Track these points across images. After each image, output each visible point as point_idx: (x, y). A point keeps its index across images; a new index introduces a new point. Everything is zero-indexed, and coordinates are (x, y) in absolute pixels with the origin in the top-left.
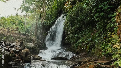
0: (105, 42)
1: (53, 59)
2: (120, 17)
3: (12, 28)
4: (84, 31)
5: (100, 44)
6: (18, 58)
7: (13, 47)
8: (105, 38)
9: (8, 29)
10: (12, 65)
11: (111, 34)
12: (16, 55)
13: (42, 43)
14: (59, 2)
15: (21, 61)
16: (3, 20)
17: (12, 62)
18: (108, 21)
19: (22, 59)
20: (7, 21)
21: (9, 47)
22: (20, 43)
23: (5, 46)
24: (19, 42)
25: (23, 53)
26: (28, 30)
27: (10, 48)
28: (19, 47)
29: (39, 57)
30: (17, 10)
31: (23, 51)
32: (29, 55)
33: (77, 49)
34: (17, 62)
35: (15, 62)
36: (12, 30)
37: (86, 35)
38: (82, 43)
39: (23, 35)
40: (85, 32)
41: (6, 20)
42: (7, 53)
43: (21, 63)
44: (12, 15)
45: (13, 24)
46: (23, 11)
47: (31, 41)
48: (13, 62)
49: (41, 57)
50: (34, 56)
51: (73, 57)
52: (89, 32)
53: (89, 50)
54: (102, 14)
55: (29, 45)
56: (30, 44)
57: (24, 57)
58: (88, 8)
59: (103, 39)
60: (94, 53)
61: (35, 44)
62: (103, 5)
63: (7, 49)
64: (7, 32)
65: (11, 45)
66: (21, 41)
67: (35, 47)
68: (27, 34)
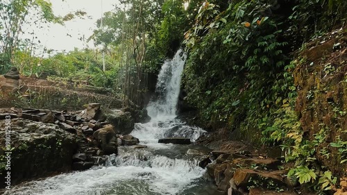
0: (268, 116)
1: (161, 141)
2: (302, 75)
3: (78, 78)
4: (223, 83)
5: (258, 117)
6: (92, 145)
7: (80, 122)
8: (268, 106)
9: (70, 81)
10: (80, 160)
11: (282, 101)
12: (88, 139)
13: (138, 109)
14: (172, 23)
15: (99, 151)
16: (59, 62)
17: (79, 155)
18: (275, 73)
19: (100, 147)
20: (67, 62)
21: (73, 122)
22: (96, 111)
23: (65, 122)
24: (93, 110)
25: (101, 134)
26: (109, 80)
27: (75, 124)
28: (93, 123)
29: (133, 138)
30: (86, 40)
31: (101, 130)
32: (114, 138)
33: (209, 119)
34: (91, 153)
35: (87, 153)
36: (78, 83)
37: (228, 93)
38: (220, 108)
39: (101, 92)
40: (226, 85)
41: (65, 61)
42: (70, 136)
43: (99, 155)
44: (76, 49)
45: (80, 68)
46: (99, 43)
47: (117, 105)
48: (82, 154)
49: (138, 139)
50: (124, 138)
51: (202, 136)
52: (233, 87)
53: (234, 123)
54: (265, 60)
55: (112, 113)
56: (114, 111)
57: (104, 143)
58: (234, 44)
59: (263, 108)
60: (244, 133)
61: (126, 110)
62: (265, 41)
63: (69, 127)
64: (69, 88)
65: (78, 118)
66: (96, 108)
67: (125, 116)
68: (108, 91)
